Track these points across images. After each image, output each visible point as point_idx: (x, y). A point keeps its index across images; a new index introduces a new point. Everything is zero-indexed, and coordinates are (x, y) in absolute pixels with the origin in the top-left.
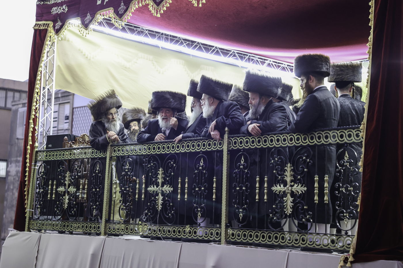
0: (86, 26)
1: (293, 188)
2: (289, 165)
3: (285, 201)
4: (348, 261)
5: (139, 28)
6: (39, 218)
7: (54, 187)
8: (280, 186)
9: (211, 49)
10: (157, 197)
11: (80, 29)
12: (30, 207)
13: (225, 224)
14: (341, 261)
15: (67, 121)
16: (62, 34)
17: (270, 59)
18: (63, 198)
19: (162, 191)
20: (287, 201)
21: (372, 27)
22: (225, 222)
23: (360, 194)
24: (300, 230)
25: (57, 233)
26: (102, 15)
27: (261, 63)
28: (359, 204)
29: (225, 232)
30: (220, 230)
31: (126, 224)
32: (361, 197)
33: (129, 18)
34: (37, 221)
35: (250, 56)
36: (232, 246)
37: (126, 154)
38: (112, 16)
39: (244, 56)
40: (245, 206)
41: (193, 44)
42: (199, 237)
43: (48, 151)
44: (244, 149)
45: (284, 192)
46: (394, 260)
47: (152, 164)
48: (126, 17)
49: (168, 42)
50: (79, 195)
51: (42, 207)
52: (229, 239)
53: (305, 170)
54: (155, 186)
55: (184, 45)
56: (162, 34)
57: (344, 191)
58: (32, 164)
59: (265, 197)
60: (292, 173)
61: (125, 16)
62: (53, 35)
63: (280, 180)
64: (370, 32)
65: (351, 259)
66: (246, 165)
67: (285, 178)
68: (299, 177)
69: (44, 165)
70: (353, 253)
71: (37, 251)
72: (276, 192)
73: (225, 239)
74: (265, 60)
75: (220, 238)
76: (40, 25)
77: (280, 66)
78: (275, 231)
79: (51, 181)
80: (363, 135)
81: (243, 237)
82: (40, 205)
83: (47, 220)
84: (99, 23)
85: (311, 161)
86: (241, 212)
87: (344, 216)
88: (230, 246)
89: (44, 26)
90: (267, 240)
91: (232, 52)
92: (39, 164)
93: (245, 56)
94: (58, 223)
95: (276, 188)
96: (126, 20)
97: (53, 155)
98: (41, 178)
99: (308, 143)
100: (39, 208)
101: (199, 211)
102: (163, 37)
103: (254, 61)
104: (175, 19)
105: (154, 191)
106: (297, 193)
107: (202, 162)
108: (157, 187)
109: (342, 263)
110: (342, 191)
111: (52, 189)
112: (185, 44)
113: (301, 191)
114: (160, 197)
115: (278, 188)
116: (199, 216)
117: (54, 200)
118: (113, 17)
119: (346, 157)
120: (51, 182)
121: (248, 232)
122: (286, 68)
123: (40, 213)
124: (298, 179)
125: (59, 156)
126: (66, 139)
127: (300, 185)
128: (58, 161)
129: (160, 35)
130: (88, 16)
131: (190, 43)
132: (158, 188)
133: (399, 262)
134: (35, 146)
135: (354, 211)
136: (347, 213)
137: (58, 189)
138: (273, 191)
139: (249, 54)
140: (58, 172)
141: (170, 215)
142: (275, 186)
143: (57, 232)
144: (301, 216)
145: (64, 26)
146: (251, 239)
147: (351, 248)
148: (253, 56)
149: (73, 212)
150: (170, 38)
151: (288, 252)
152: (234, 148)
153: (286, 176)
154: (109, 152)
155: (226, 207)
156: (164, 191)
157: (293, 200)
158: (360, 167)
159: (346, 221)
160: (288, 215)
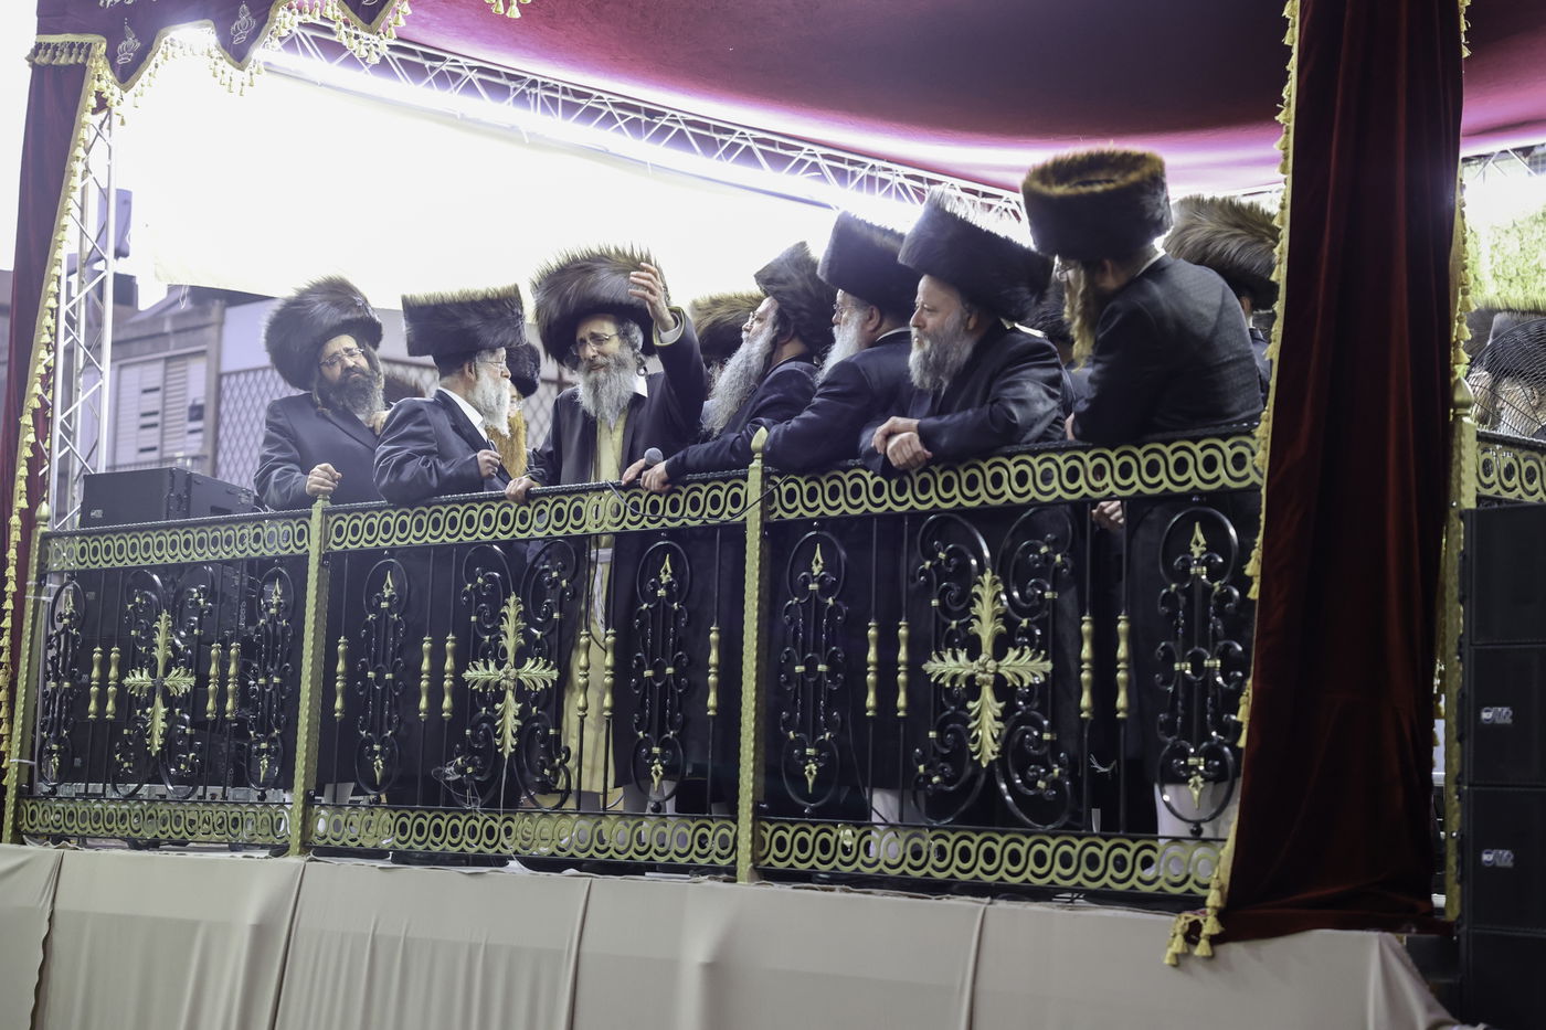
0: (238, 54)
1: (1000, 663)
2: (988, 577)
3: (973, 714)
4: (1202, 935)
5: (443, 59)
6: (54, 792)
7: (113, 672)
8: (955, 657)
9: (722, 142)
10: (498, 706)
11: (216, 64)
12: (21, 749)
13: (751, 805)
14: (1175, 936)
15: (198, 425)
16: (145, 83)
18: (144, 712)
19: (520, 683)
20: (979, 712)
21: (1295, 51)
22: (751, 795)
23: (1249, 682)
24: (1030, 822)
25: (123, 848)
26: (297, 11)
28: (1245, 720)
29: (750, 836)
30: (734, 830)
32: (1251, 695)
33: (402, 23)
34: (47, 803)
35: (873, 166)
36: (777, 887)
37: (382, 544)
38: (336, 14)
39: (850, 169)
41: (654, 120)
42: (676, 858)
43: (89, 534)
44: (823, 519)
45: (971, 679)
46: (1368, 930)
47: (480, 580)
48: (390, 18)
49: (556, 110)
50: (205, 702)
51: (67, 749)
52: (766, 861)
54: (492, 665)
55: (620, 127)
56: (534, 83)
57: (1188, 672)
58: (29, 583)
59: (901, 701)
60: (998, 607)
61: (386, 13)
62: (108, 87)
64: (1288, 68)
65: (1210, 926)
66: (831, 580)
67: (973, 625)
69: (74, 586)
70: (1218, 905)
71: (47, 916)
72: (941, 681)
73: (753, 860)
75: (733, 858)
76: (56, 48)
78: (936, 828)
79: (99, 649)
80: (1261, 463)
81: (818, 853)
82: (58, 740)
83: (85, 799)
84: (284, 42)
85: (1070, 562)
86: (810, 757)
87: (1186, 767)
88: (769, 888)
89: (71, 55)
90: (929, 865)
91: (804, 152)
92: (53, 585)
93: (856, 168)
94: (129, 810)
95: (940, 664)
96: (393, 31)
97: (108, 547)
98: (62, 636)
99: (1059, 492)
100: (54, 751)
101: (656, 756)
102: (536, 95)
103: (891, 187)
104: (573, 24)
105: (486, 684)
107: (666, 571)
108: (499, 666)
109: (1178, 945)
110: (1182, 672)
111: (104, 680)
112: (621, 123)
114: (511, 708)
115: (947, 666)
116: (657, 773)
117: (110, 721)
118: (342, 17)
119: (1197, 543)
120: (100, 652)
121: (836, 832)
123: (59, 772)
125: (130, 555)
128: (126, 570)
129: (524, 87)
130: (244, 13)
131: (644, 118)
132: (501, 672)
133: (1388, 934)
134: (37, 514)
135: (1226, 749)
136: (1200, 756)
137: (128, 681)
138: (931, 675)
139: (870, 162)
140: (127, 613)
141: (547, 772)
142: (935, 658)
143: (126, 845)
145: (152, 52)
146: (848, 859)
147: (1212, 886)
148: (886, 170)
149: (183, 766)
150: (563, 101)
151: (983, 906)
152: (784, 514)
153: (978, 618)
154: (319, 534)
155: (756, 740)
156: (526, 682)
157: (1002, 710)
158: (1249, 581)
159: (1196, 785)
160: (984, 765)
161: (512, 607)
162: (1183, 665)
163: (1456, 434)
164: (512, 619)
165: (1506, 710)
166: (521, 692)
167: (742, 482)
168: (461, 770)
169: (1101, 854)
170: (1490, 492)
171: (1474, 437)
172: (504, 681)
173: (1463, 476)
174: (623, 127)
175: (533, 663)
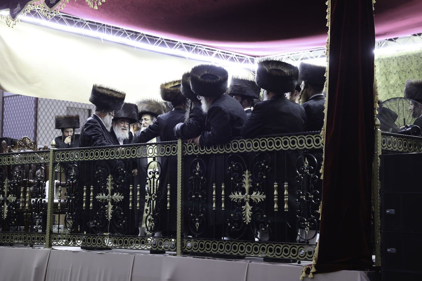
1: (251, 196)
2: (247, 172)
3: (244, 209)
4: (310, 272)
5: (79, 19)
8: (238, 194)
9: (156, 40)
10: (106, 206)
13: (180, 234)
14: (303, 272)
17: (218, 50)
18: (1, 207)
19: (112, 200)
20: (245, 209)
21: (329, 28)
22: (180, 231)
23: (321, 202)
27: (209, 53)
28: (321, 213)
29: (180, 243)
31: (73, 234)
32: (322, 206)
35: (197, 46)
39: (190, 47)
40: (202, 215)
41: (137, 35)
45: (243, 200)
46: (357, 270)
47: (100, 171)
49: (110, 32)
50: (19, 204)
52: (185, 250)
53: (264, 177)
54: (104, 195)
55: (128, 37)
56: (104, 25)
59: (223, 205)
60: (250, 180)
63: (238, 187)
65: (313, 270)
66: (201, 172)
67: (243, 185)
68: (258, 184)
70: (315, 264)
72: (234, 200)
73: (181, 249)
74: (212, 50)
75: (175, 249)
77: (229, 56)
78: (233, 241)
80: (323, 141)
81: (200, 247)
85: (270, 168)
86: (197, 221)
87: (304, 225)
88: (187, 258)
90: (225, 250)
91: (179, 42)
93: (192, 47)
95: (234, 196)
99: (267, 148)
102: (105, 28)
103: (202, 51)
105: (103, 200)
106: (256, 201)
108: (106, 195)
109: (304, 274)
110: (303, 199)
112: (128, 36)
113: (260, 198)
114: (110, 207)
115: (236, 196)
119: (306, 163)
121: (205, 242)
122: (235, 58)
124: (257, 186)
126: (4, 143)
127: (259, 193)
129: (101, 26)
131: (134, 34)
132: (107, 197)
133: (362, 272)
135: (315, 220)
136: (308, 222)
139: (196, 45)
141: (121, 224)
142: (233, 194)
144: (261, 225)
146: (208, 249)
147: (313, 259)
148: (200, 47)
149: (13, 222)
150: (112, 30)
151: (248, 263)
152: (188, 153)
153: (244, 183)
154: (52, 157)
155: (181, 216)
156: (114, 199)
157: (252, 209)
158: (321, 174)
159: (307, 230)
160: (247, 224)
161: (110, 179)
162: (303, 197)
163: (376, 133)
164: (110, 182)
165: (393, 210)
166: (113, 202)
167: (176, 144)
168: (96, 224)
169: (281, 249)
170: (385, 148)
171: (381, 134)
172: (108, 199)
173: (378, 145)
174: (129, 37)
175: (116, 194)
